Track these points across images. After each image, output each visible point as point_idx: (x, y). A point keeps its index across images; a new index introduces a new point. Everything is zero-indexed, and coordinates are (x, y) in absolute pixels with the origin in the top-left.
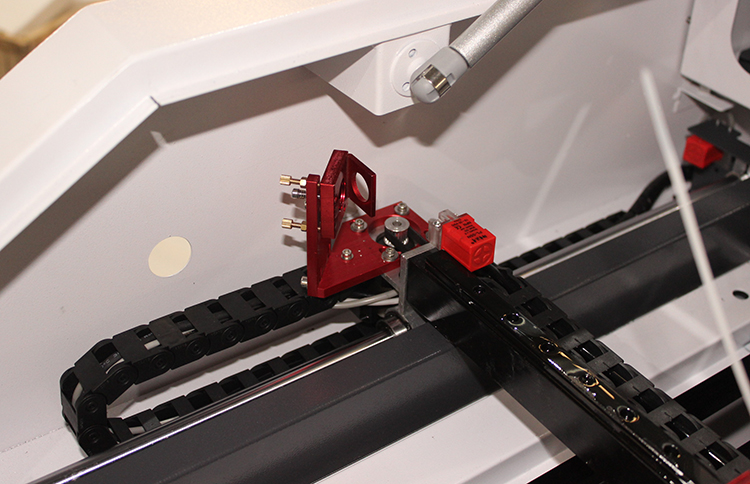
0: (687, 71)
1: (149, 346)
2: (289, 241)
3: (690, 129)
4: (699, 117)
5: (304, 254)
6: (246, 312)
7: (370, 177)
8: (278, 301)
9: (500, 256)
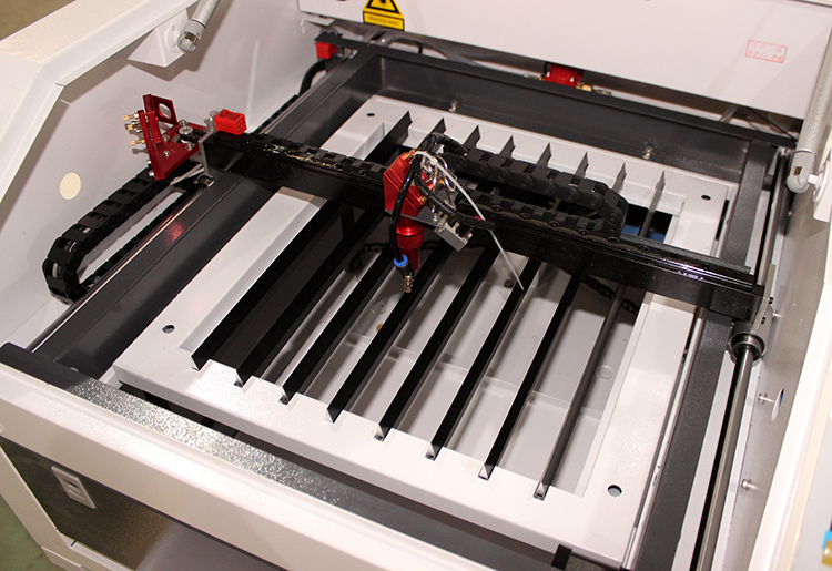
0: (303, 8)
1: (86, 231)
2: (136, 151)
3: (316, 39)
4: (317, 32)
5: (147, 156)
6: (127, 199)
7: (169, 104)
8: (140, 189)
9: (250, 129)
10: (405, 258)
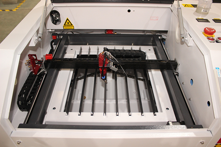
0: (47, 29)
3: (52, 35)
10: (104, 76)
